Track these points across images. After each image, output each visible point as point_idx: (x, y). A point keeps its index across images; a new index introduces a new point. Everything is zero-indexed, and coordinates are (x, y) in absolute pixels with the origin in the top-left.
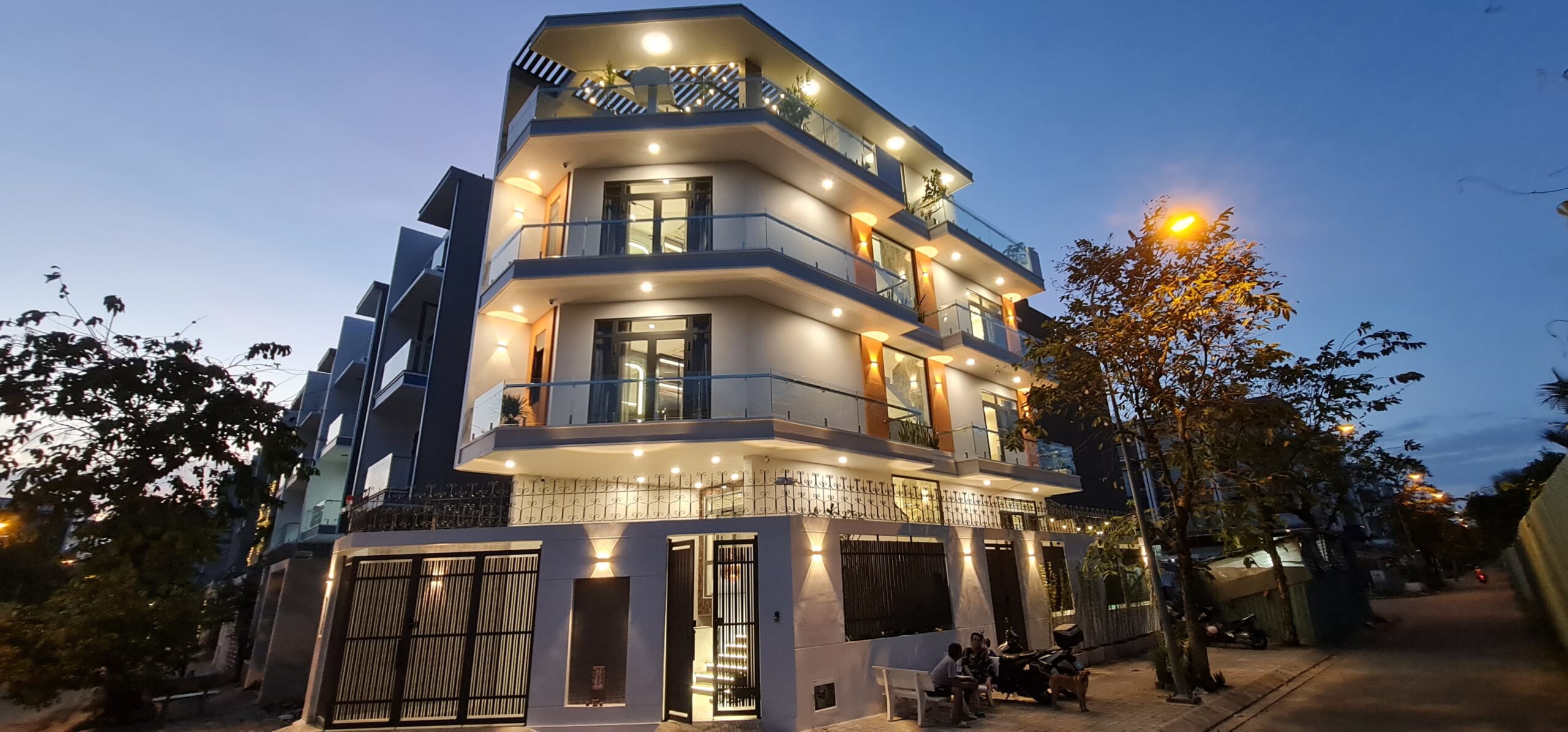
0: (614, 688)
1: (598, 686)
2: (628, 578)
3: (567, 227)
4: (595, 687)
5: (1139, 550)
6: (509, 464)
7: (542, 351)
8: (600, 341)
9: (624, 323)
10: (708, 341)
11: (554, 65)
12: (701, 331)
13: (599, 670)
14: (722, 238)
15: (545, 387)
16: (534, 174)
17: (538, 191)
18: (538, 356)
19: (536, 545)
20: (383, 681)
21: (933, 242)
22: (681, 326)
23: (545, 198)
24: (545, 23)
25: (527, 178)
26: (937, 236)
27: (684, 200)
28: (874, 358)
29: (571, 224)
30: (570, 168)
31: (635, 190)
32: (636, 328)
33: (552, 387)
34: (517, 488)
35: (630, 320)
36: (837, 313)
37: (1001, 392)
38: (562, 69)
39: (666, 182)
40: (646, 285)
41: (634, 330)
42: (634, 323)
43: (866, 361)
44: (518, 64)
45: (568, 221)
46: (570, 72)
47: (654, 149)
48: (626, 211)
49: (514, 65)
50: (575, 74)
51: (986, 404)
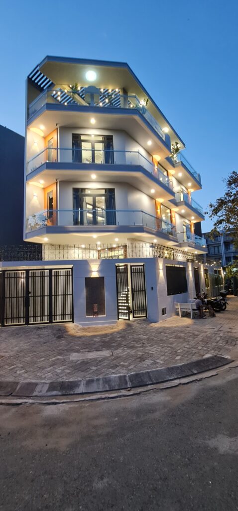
0: (101, 310)
1: (96, 310)
2: (103, 278)
3: (59, 150)
4: (95, 311)
5: (221, 271)
6: (44, 239)
7: (52, 198)
8: (75, 196)
9: (83, 190)
10: (114, 199)
11: (47, 79)
12: (111, 194)
13: (96, 305)
14: (117, 160)
15: (56, 212)
16: (42, 127)
17: (42, 134)
18: (51, 200)
19: (71, 266)
20: (21, 311)
21: (175, 169)
22: (103, 192)
23: (45, 138)
24: (47, 59)
25: (39, 129)
26: (177, 166)
27: (102, 144)
28: (159, 208)
29: (60, 149)
30: (58, 126)
31: (83, 138)
32: (88, 192)
33: (59, 212)
34: (46, 247)
35: (85, 189)
36: (153, 191)
37: (187, 221)
38: (49, 81)
39: (93, 136)
40: (94, 176)
41: (86, 193)
42: (86, 190)
43: (157, 208)
44: (30, 77)
45: (59, 147)
46: (52, 83)
47: (93, 121)
48: (80, 146)
49: (28, 77)
50: (55, 85)
51: (184, 225)
